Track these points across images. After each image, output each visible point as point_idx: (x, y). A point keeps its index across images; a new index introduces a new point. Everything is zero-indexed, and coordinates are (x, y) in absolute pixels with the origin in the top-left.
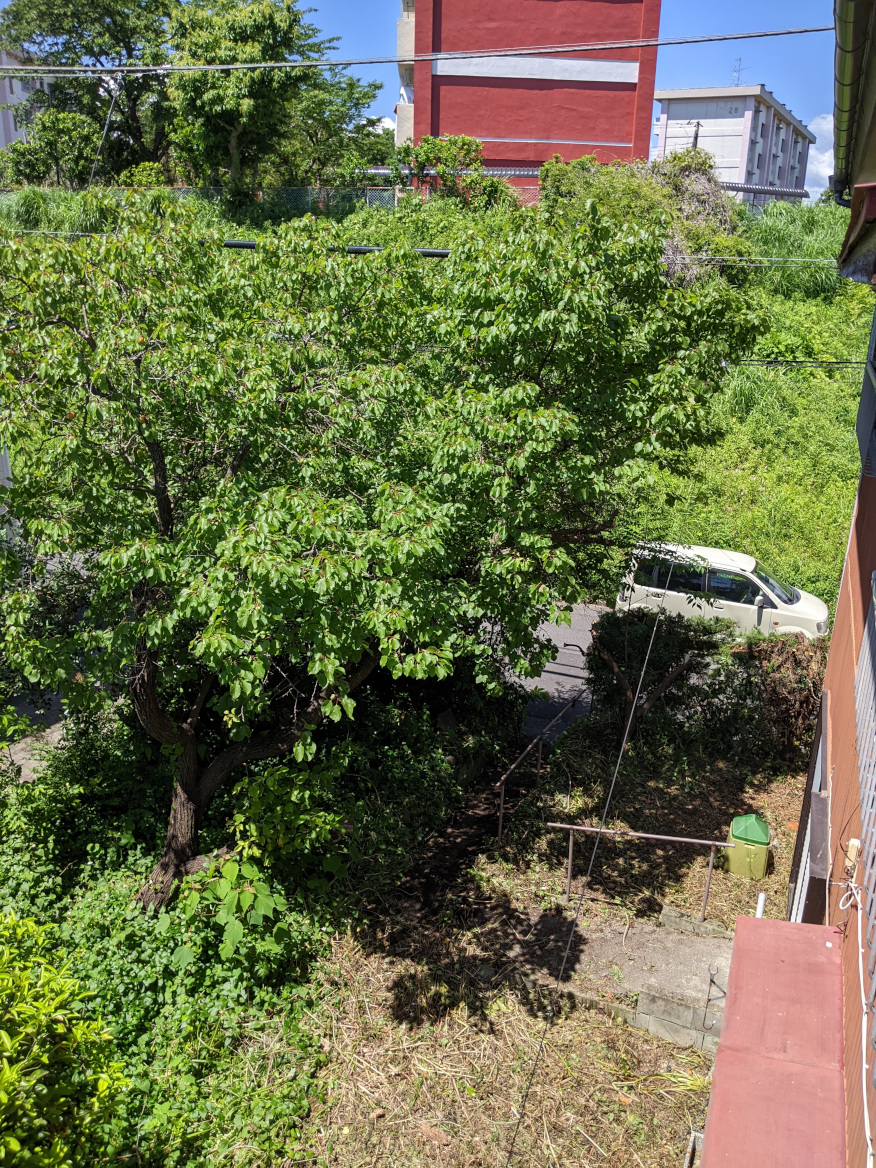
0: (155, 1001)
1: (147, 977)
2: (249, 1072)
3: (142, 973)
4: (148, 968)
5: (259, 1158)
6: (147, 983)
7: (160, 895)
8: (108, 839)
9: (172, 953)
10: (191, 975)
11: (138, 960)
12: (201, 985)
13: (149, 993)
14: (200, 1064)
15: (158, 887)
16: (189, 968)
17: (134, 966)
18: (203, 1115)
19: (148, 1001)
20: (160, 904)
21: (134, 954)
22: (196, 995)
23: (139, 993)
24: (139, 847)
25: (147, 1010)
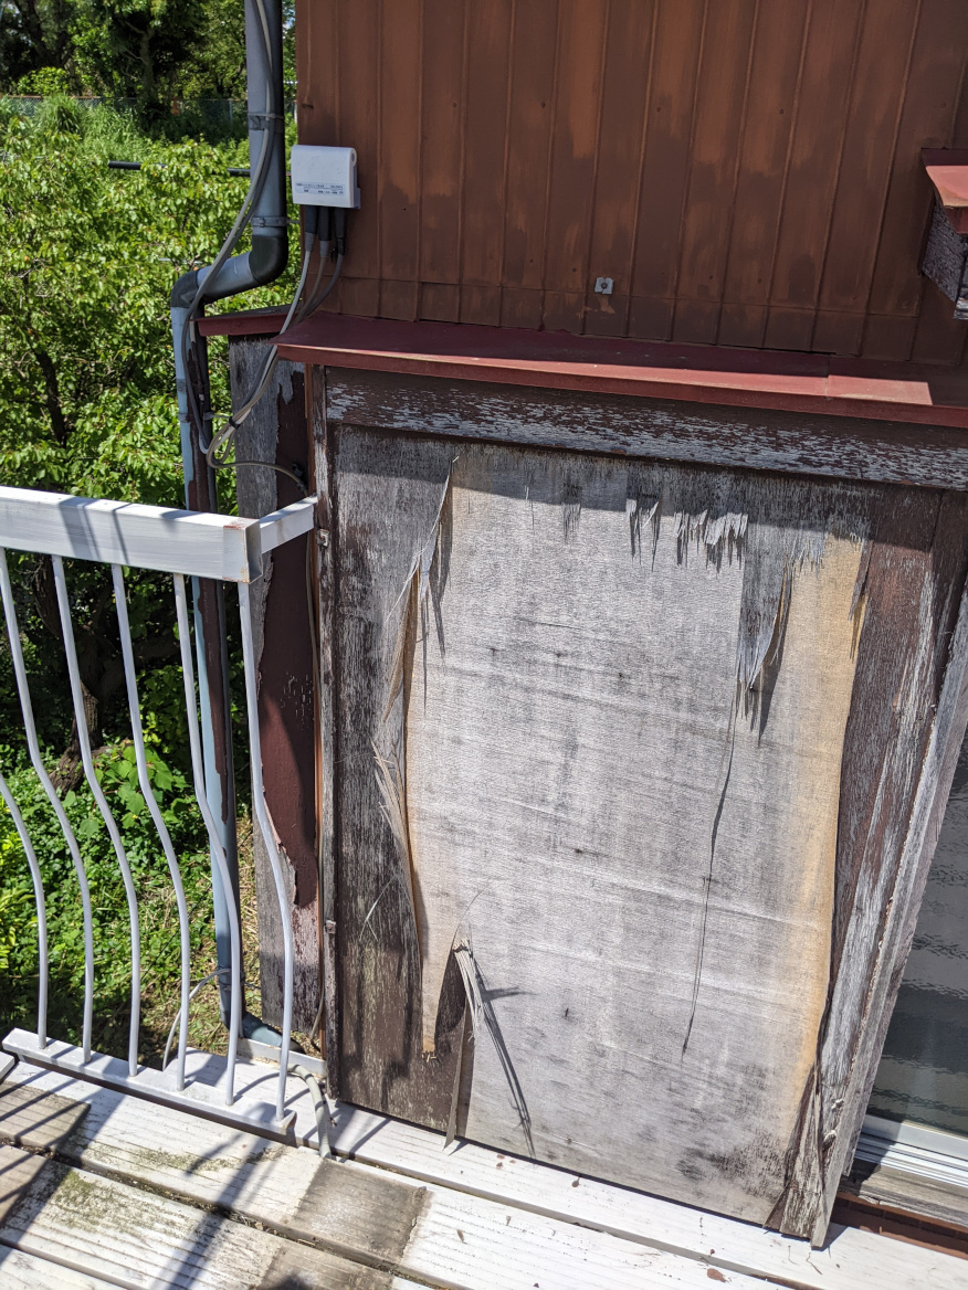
0: (63, 867)
1: (54, 847)
2: (149, 919)
3: (51, 843)
4: (57, 839)
5: (155, 977)
6: (55, 851)
7: (66, 780)
8: (17, 742)
9: (78, 827)
10: (97, 843)
11: (47, 832)
12: (106, 853)
13: (57, 860)
14: (103, 911)
15: (65, 773)
16: (94, 837)
17: (44, 838)
18: (106, 950)
19: (57, 867)
20: (68, 788)
21: (43, 827)
22: (101, 862)
23: (47, 859)
24: (48, 749)
25: (55, 873)
